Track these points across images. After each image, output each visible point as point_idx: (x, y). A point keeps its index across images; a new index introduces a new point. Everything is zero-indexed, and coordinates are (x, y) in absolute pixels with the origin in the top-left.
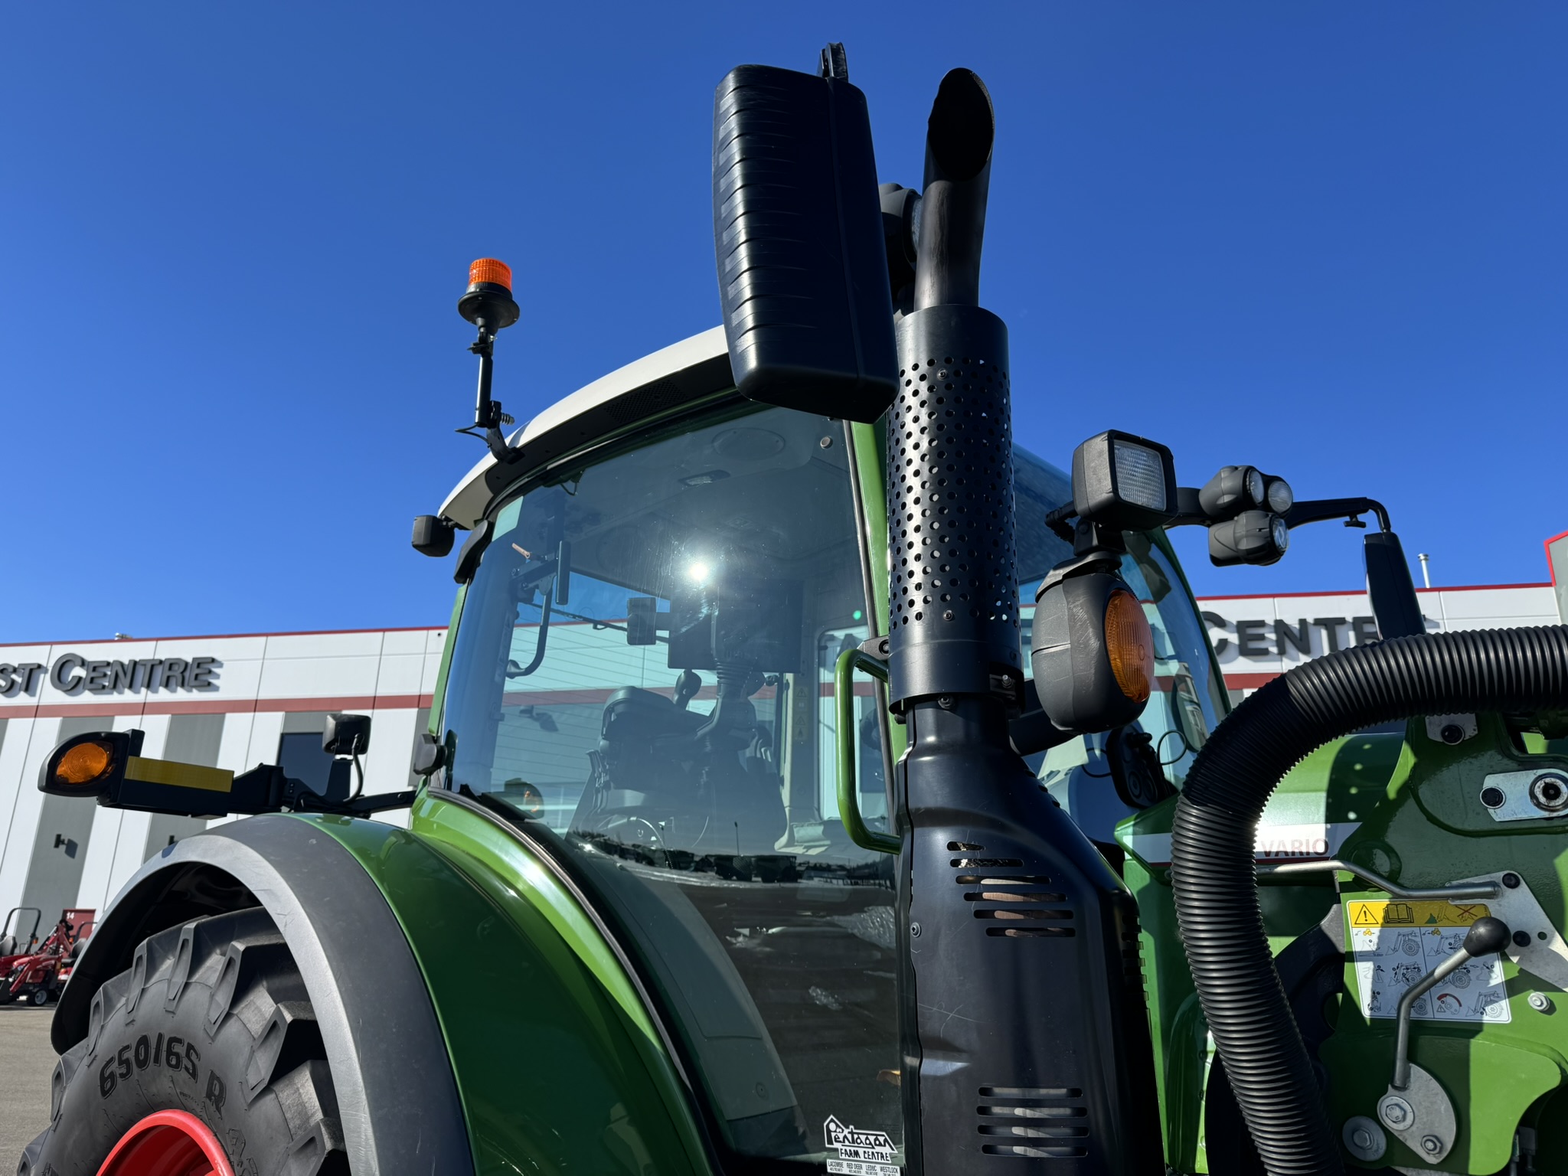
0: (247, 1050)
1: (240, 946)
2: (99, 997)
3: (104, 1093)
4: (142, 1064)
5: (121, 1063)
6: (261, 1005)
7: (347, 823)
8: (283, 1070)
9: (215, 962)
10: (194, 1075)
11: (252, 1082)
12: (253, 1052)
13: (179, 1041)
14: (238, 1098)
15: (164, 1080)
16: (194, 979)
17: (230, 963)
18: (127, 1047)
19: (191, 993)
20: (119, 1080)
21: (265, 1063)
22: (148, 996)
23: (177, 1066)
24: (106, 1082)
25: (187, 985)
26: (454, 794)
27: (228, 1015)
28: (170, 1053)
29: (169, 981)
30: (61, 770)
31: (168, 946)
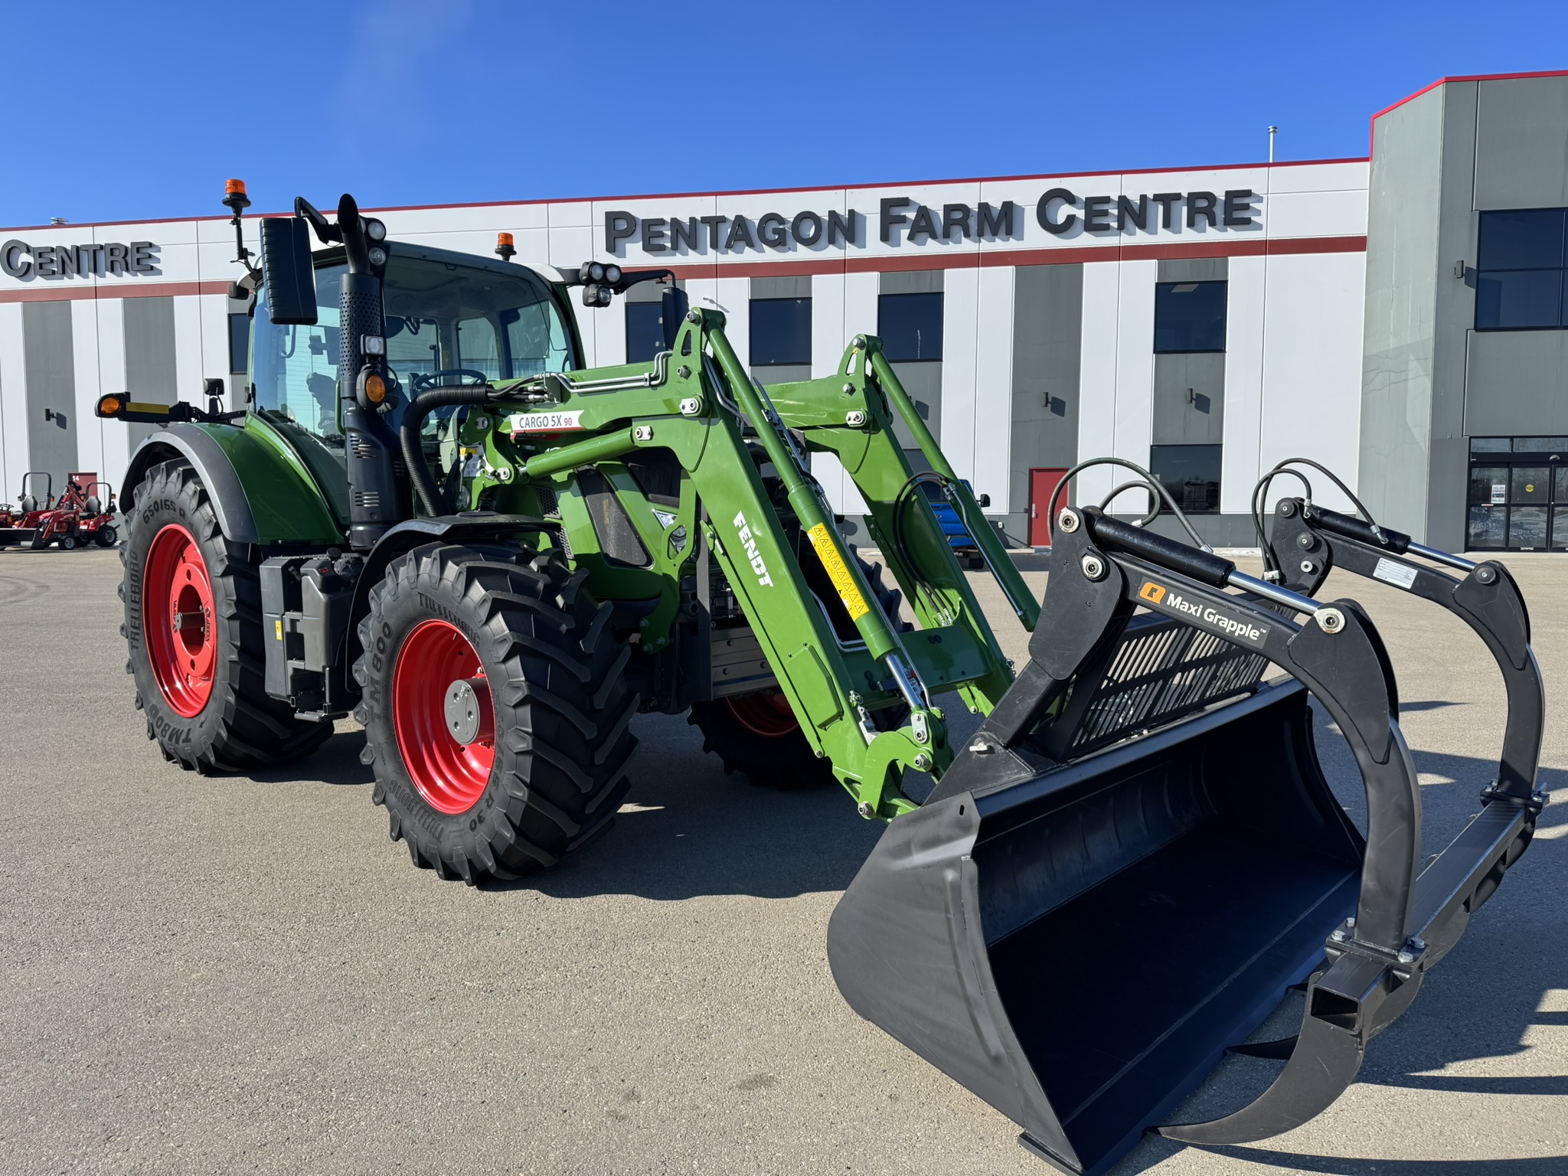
0: (189, 500)
1: (181, 469)
2: (136, 491)
3: (146, 522)
4: (157, 510)
5: (149, 511)
6: (191, 486)
7: (219, 427)
8: (200, 503)
9: (174, 475)
10: (175, 510)
11: (192, 508)
12: (190, 500)
13: (168, 501)
14: (188, 513)
15: (166, 514)
16: (169, 480)
17: (179, 474)
18: (151, 506)
19: (168, 485)
20: (150, 517)
21: (194, 502)
22: (154, 488)
23: (169, 509)
24: (146, 519)
25: (166, 483)
26: (256, 415)
27: (181, 491)
28: (165, 505)
29: (160, 482)
30: (103, 409)
31: (158, 471)
